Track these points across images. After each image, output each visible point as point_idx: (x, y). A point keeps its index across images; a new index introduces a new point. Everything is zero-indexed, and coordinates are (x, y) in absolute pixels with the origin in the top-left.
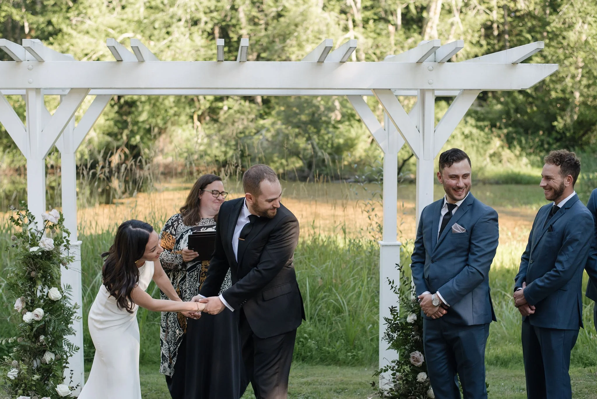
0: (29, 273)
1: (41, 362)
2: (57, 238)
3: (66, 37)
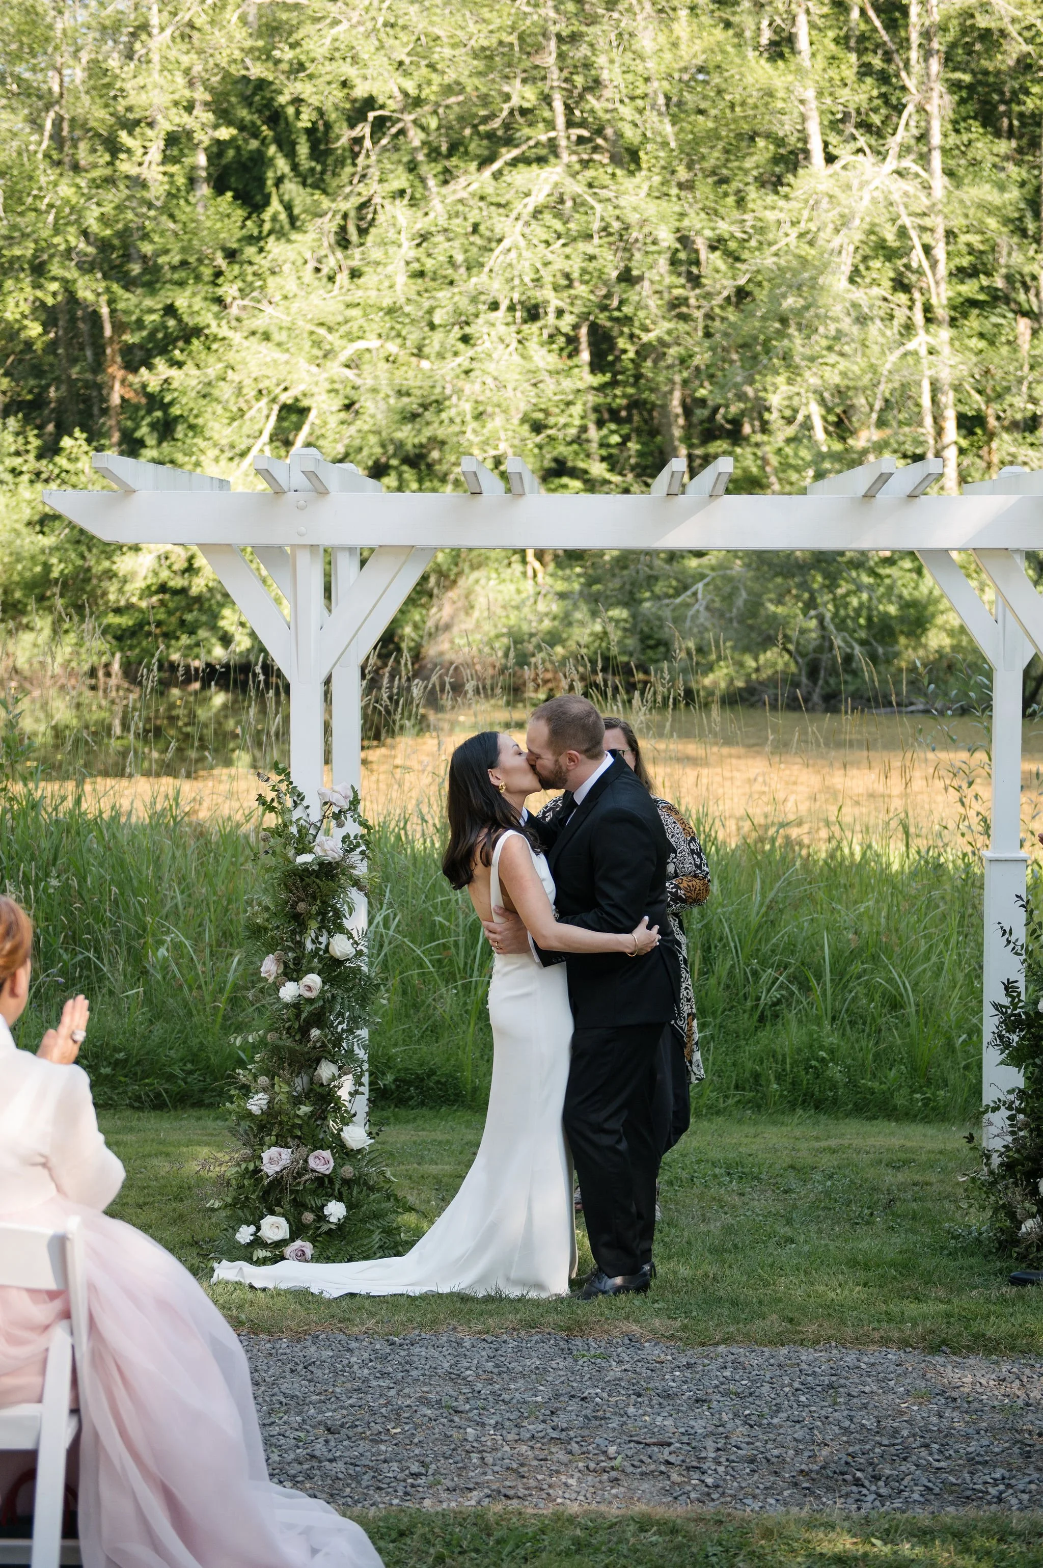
0: (294, 906)
1: (311, 1082)
2: (345, 838)
3: (214, 346)
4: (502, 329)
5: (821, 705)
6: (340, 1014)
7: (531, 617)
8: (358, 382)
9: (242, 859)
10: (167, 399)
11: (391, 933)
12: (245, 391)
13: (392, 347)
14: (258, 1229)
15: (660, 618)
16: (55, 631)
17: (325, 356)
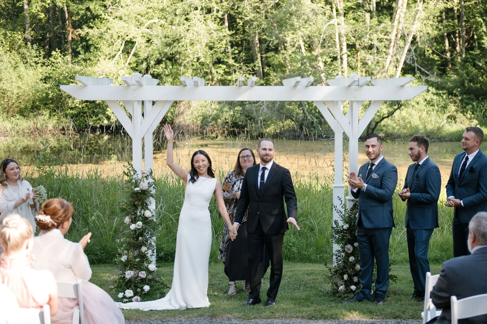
0: (134, 202)
1: (139, 252)
2: (149, 183)
3: (103, 22)
4: (199, 16)
5: (304, 138)
6: (148, 233)
7: (210, 110)
8: (152, 33)
9: (117, 189)
10: (88, 38)
11: (163, 211)
12: (114, 37)
13: (163, 22)
14: (125, 294)
15: (252, 110)
16: (50, 115)
17: (140, 25)
